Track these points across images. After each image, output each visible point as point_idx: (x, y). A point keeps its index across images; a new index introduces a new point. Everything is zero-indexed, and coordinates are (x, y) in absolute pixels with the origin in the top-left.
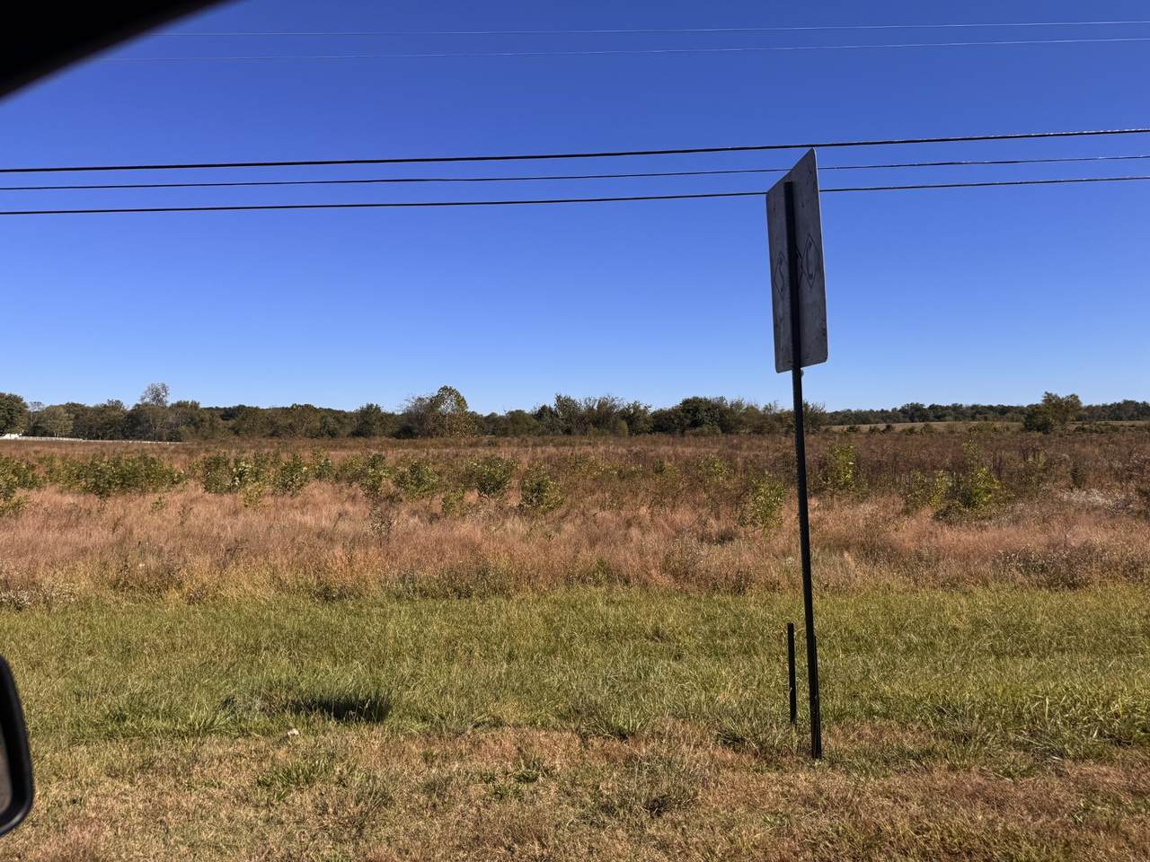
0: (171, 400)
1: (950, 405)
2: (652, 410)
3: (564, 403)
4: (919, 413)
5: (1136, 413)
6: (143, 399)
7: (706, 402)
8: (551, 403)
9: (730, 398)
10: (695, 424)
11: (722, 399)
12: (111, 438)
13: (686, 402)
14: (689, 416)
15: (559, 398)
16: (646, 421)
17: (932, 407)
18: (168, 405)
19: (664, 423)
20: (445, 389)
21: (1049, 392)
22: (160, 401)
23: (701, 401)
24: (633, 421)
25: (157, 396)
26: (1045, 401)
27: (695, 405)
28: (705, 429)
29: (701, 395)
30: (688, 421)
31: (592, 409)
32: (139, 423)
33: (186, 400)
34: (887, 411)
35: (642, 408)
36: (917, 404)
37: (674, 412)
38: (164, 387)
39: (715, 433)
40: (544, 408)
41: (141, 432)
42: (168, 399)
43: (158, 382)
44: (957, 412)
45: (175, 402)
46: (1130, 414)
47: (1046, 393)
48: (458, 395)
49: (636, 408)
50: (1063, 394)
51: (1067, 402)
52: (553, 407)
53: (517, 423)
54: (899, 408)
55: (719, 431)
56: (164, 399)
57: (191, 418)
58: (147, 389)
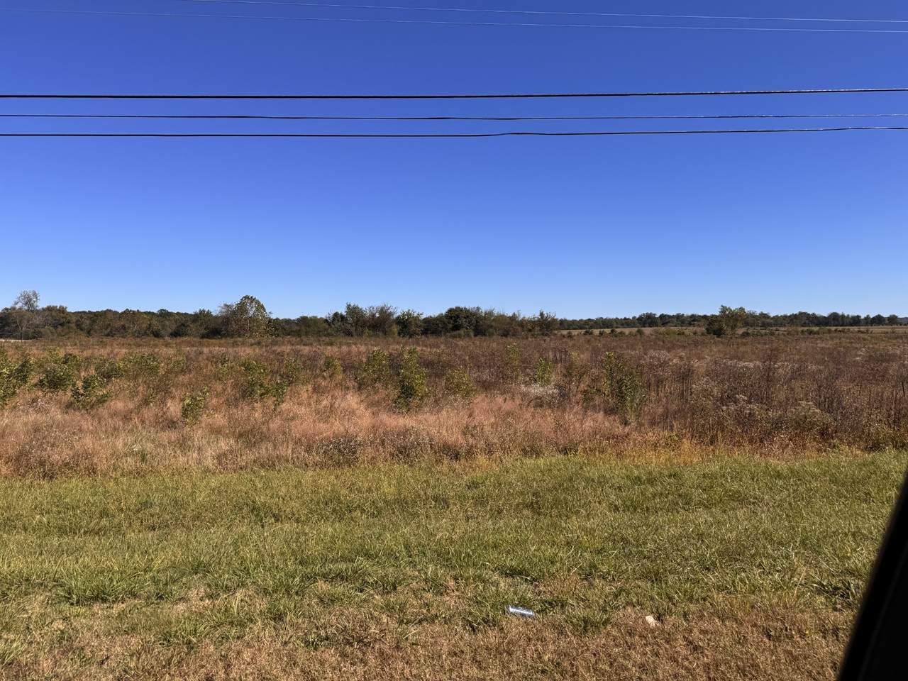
0: (41, 304)
1: (675, 314)
2: (423, 317)
3: (353, 311)
4: (650, 320)
5: (807, 321)
6: (16, 303)
7: (467, 311)
8: (342, 311)
9: (484, 308)
10: (457, 328)
11: (478, 308)
13: (451, 311)
14: (452, 322)
15: (349, 306)
16: (417, 326)
17: (662, 316)
18: (40, 309)
19: (432, 327)
20: (246, 297)
21: (724, 305)
22: (32, 305)
23: (461, 310)
24: (407, 325)
25: (29, 301)
26: (722, 312)
27: (456, 313)
28: (462, 332)
29: (462, 306)
30: (451, 326)
31: (373, 315)
32: (8, 324)
33: (55, 305)
34: (628, 319)
35: (415, 315)
36: (651, 313)
37: (440, 318)
38: (35, 294)
39: (468, 336)
40: (336, 314)
41: (9, 332)
42: (38, 304)
43: (29, 290)
44: (680, 319)
45: (45, 306)
46: (803, 322)
47: (722, 306)
48: (258, 302)
49: (409, 314)
50: (734, 307)
51: (736, 314)
52: (344, 314)
53: (309, 326)
54: (637, 316)
55: (472, 334)
56: (35, 304)
57: (59, 321)
58: (20, 295)
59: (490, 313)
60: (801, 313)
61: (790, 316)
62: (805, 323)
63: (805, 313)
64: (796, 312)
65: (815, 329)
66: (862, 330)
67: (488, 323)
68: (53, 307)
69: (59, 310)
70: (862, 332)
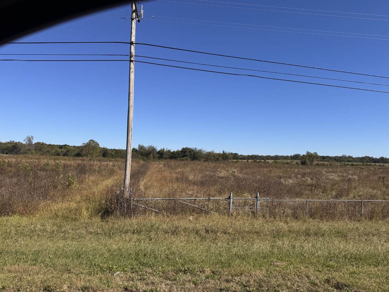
0: (34, 142)
2: (171, 151)
7: (190, 149)
11: (196, 148)
12: (7, 154)
13: (183, 149)
14: (183, 154)
15: (139, 146)
18: (33, 143)
22: (30, 141)
24: (162, 154)
25: (30, 140)
26: (307, 154)
27: (185, 150)
28: (184, 158)
29: (188, 147)
33: (40, 142)
37: (178, 152)
38: (32, 137)
43: (30, 135)
45: (36, 142)
47: (307, 151)
49: (164, 150)
50: (312, 152)
51: (313, 155)
52: (137, 149)
56: (32, 141)
57: (41, 148)
58: (26, 137)
59: (200, 151)
60: (366, 157)
61: (361, 158)
62: (368, 161)
63: (368, 157)
64: (364, 156)
65: (373, 164)
66: (381, 165)
67: (199, 155)
68: (39, 142)
69: (42, 144)
70: (381, 166)
